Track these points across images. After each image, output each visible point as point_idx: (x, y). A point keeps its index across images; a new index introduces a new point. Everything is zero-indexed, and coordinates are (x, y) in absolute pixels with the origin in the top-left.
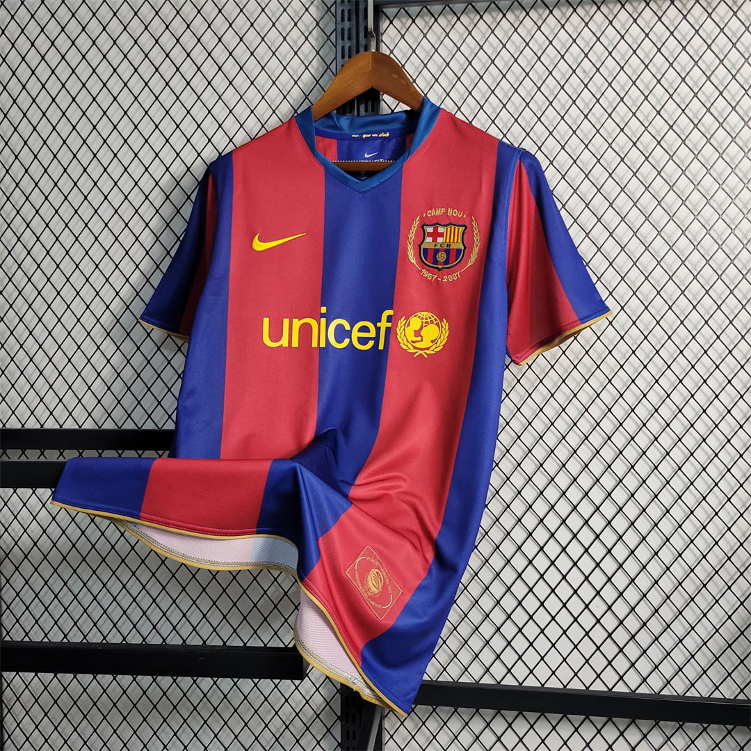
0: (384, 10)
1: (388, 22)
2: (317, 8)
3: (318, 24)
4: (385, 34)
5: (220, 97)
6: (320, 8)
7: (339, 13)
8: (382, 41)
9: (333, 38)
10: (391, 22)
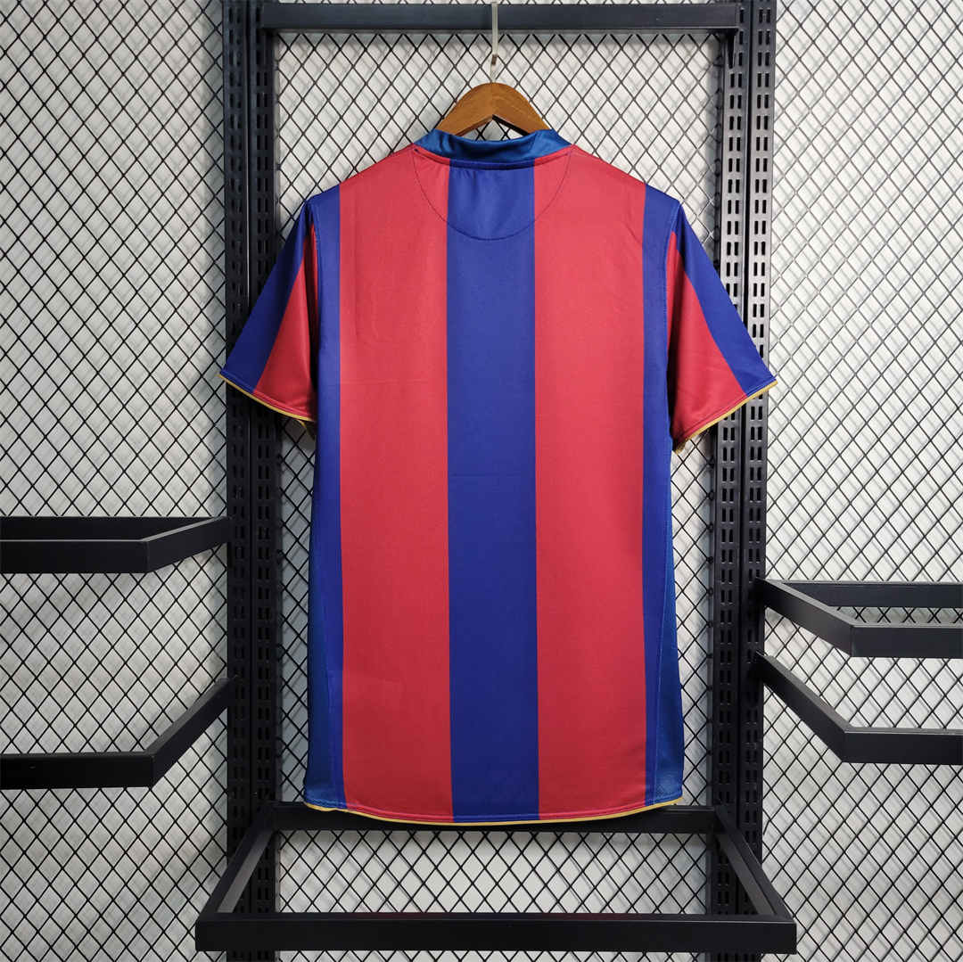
0: (282, 35)
1: (285, 48)
2: (204, 26)
3: (202, 44)
4: (282, 61)
5: (84, 122)
6: (207, 26)
7: (228, 33)
8: (278, 69)
9: (220, 61)
10: (289, 49)
